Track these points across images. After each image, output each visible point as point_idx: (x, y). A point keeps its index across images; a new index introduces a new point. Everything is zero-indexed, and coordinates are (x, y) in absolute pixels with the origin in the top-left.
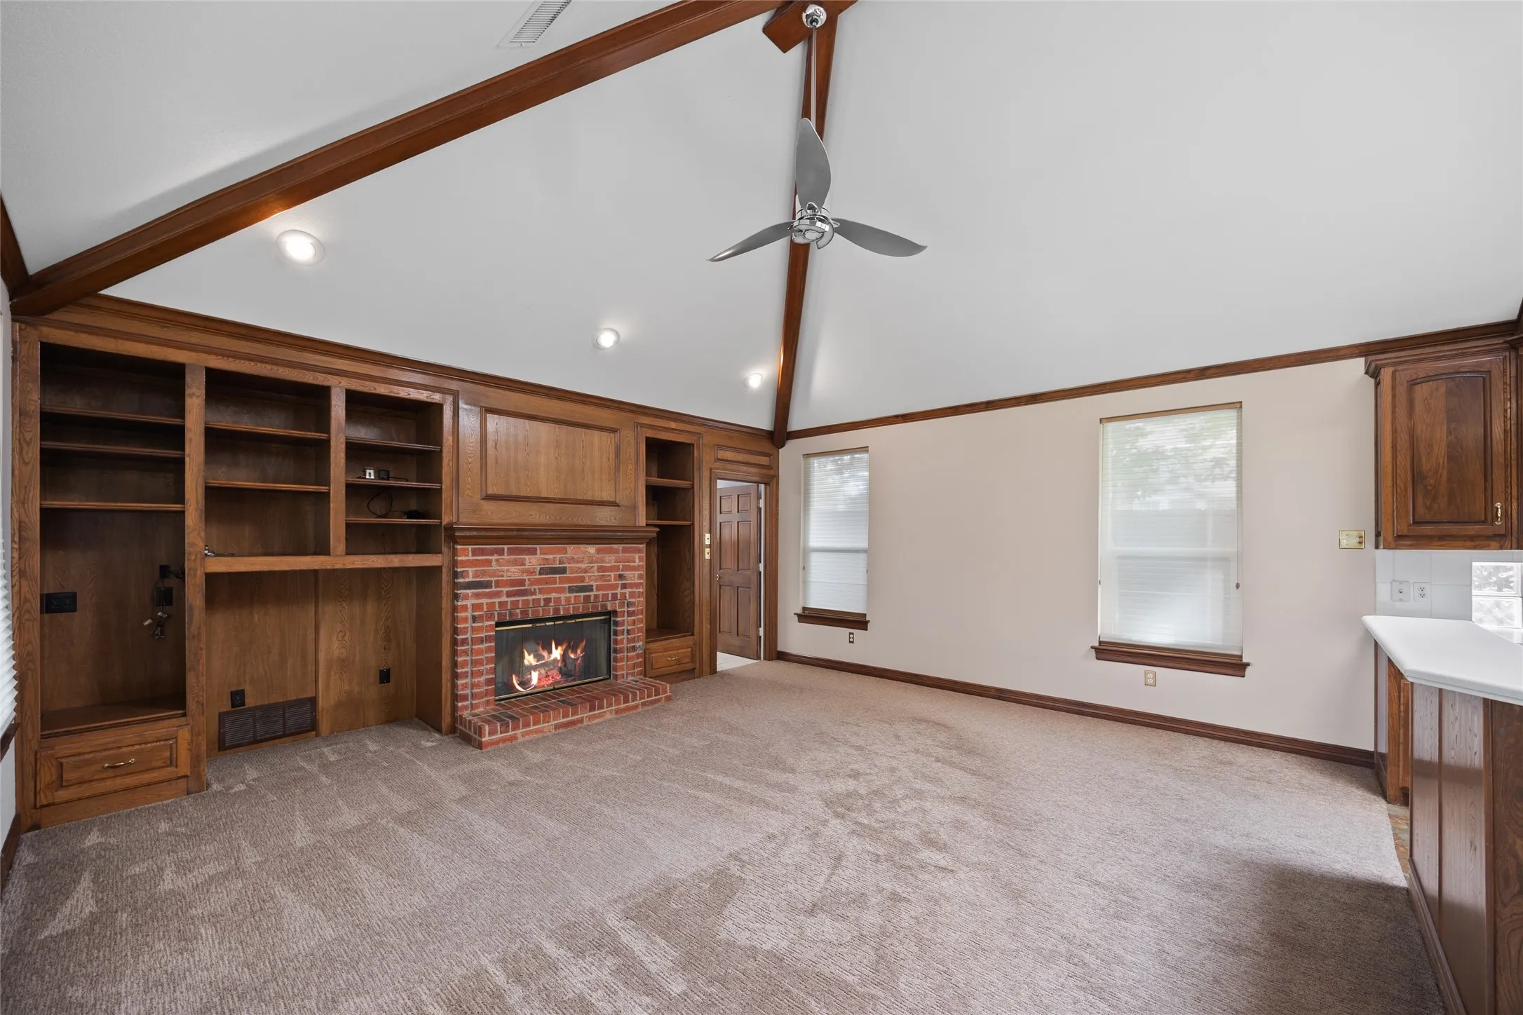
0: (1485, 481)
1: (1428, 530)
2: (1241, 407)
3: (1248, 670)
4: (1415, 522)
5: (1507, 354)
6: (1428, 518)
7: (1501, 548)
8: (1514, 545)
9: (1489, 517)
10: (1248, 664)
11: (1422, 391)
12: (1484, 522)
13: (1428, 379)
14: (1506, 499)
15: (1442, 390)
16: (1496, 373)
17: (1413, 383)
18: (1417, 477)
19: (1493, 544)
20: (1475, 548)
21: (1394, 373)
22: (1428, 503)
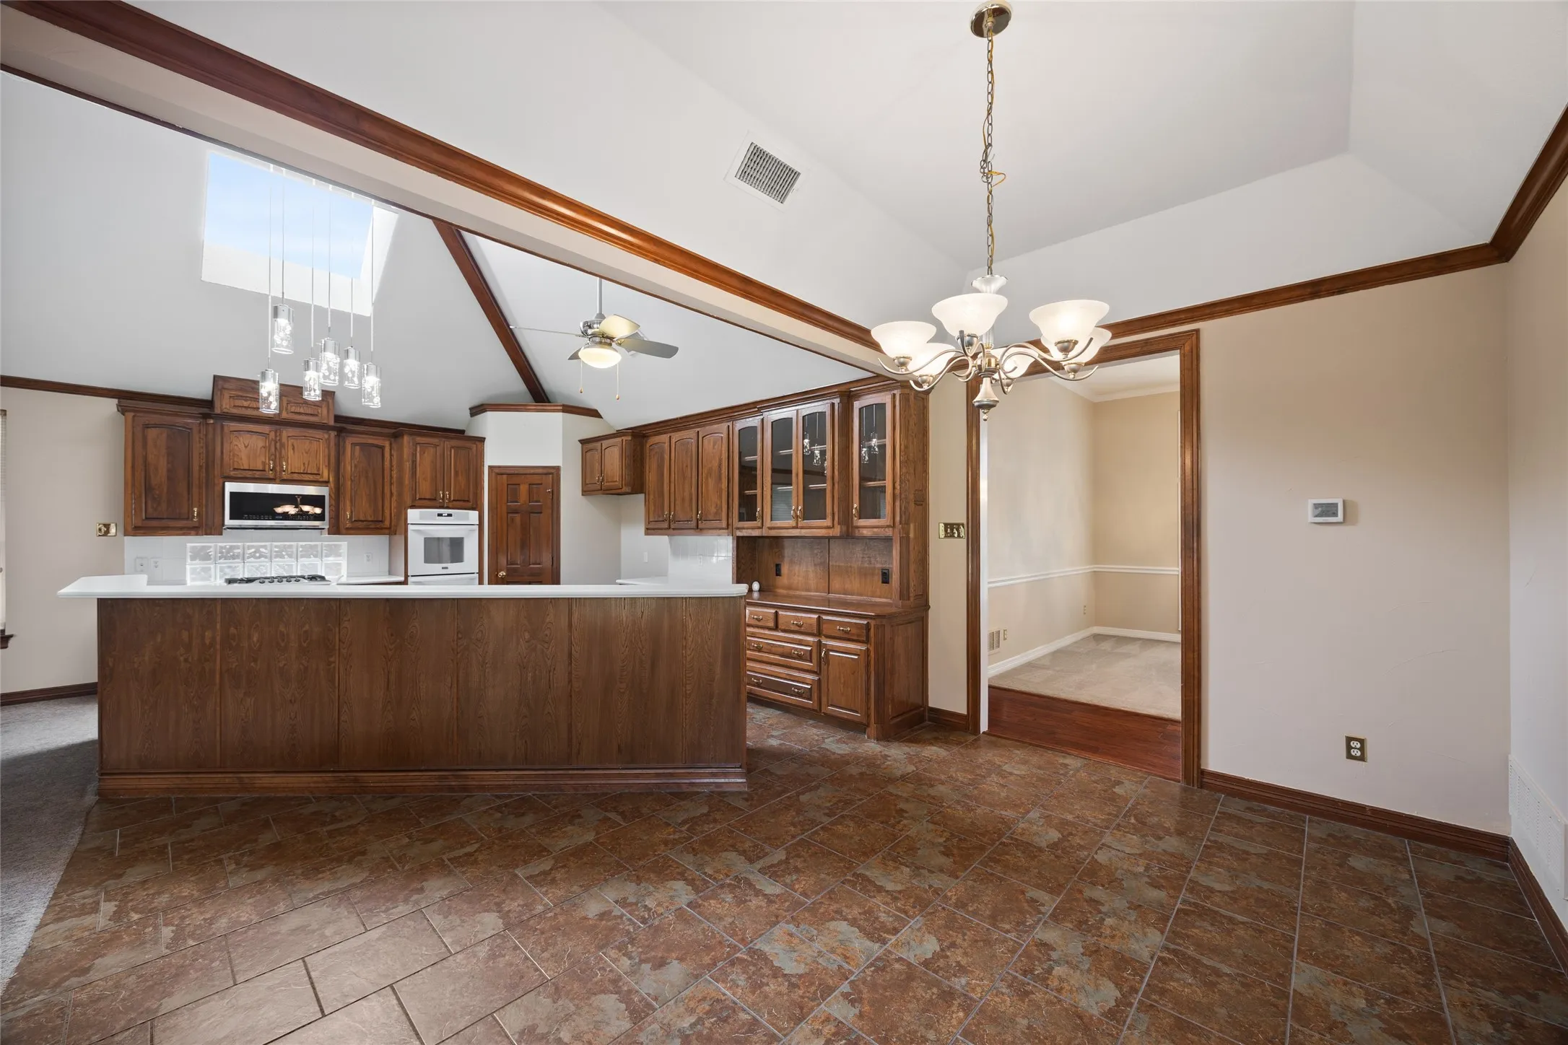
0: (189, 494)
1: (155, 523)
2: (5, 415)
3: (11, 642)
4: (146, 518)
5: (201, 420)
6: (155, 516)
7: (197, 534)
8: (204, 533)
9: (189, 517)
10: (11, 636)
11: (152, 433)
12: (188, 519)
13: (155, 426)
14: (200, 506)
15: (165, 435)
16: (195, 430)
17: (147, 426)
18: (148, 488)
19: (193, 532)
20: (184, 534)
21: (134, 416)
22: (155, 506)
